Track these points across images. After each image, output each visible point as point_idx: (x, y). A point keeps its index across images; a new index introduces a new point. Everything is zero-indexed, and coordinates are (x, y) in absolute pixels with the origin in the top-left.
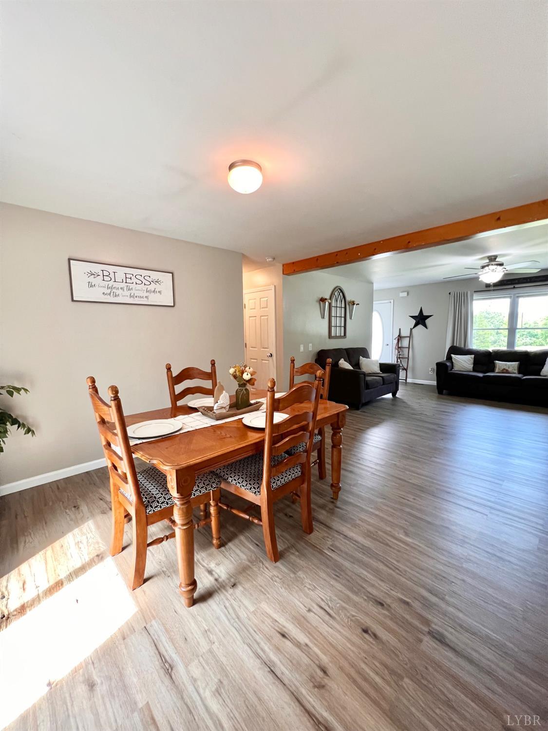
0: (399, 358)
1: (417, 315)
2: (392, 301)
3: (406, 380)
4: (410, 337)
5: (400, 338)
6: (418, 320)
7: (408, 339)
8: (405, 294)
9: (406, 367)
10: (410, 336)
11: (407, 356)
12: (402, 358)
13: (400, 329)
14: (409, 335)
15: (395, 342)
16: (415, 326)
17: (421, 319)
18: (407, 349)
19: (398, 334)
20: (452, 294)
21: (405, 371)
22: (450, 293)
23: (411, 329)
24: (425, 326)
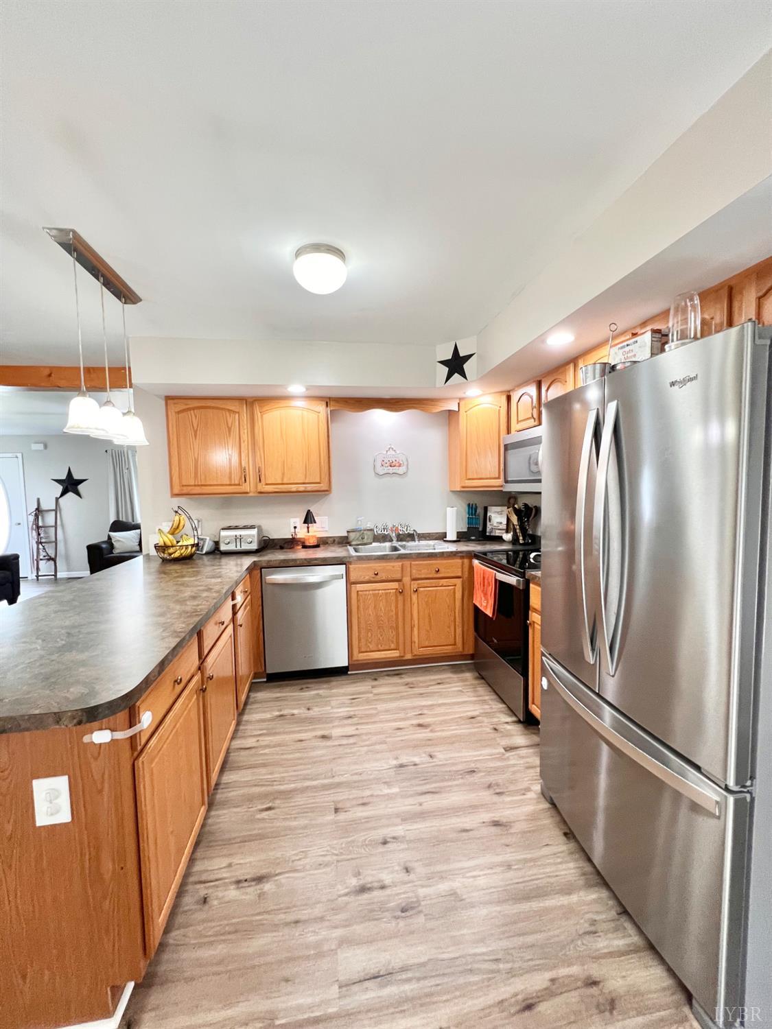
0: (41, 543)
1: (64, 478)
2: (19, 455)
3: (55, 575)
4: (56, 511)
5: (39, 512)
6: (65, 485)
7: (54, 513)
8: (41, 447)
9: (53, 556)
10: (57, 509)
11: (54, 539)
12: (45, 543)
13: (38, 500)
14: (54, 508)
15: (32, 518)
16: (62, 495)
17: (70, 485)
18: (54, 528)
19: (36, 507)
20: (109, 452)
21: (53, 562)
22: (106, 451)
23: (57, 499)
24: (78, 494)
